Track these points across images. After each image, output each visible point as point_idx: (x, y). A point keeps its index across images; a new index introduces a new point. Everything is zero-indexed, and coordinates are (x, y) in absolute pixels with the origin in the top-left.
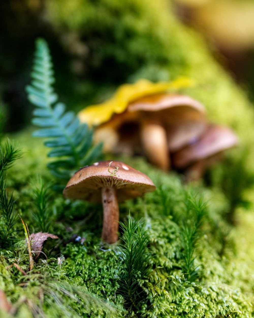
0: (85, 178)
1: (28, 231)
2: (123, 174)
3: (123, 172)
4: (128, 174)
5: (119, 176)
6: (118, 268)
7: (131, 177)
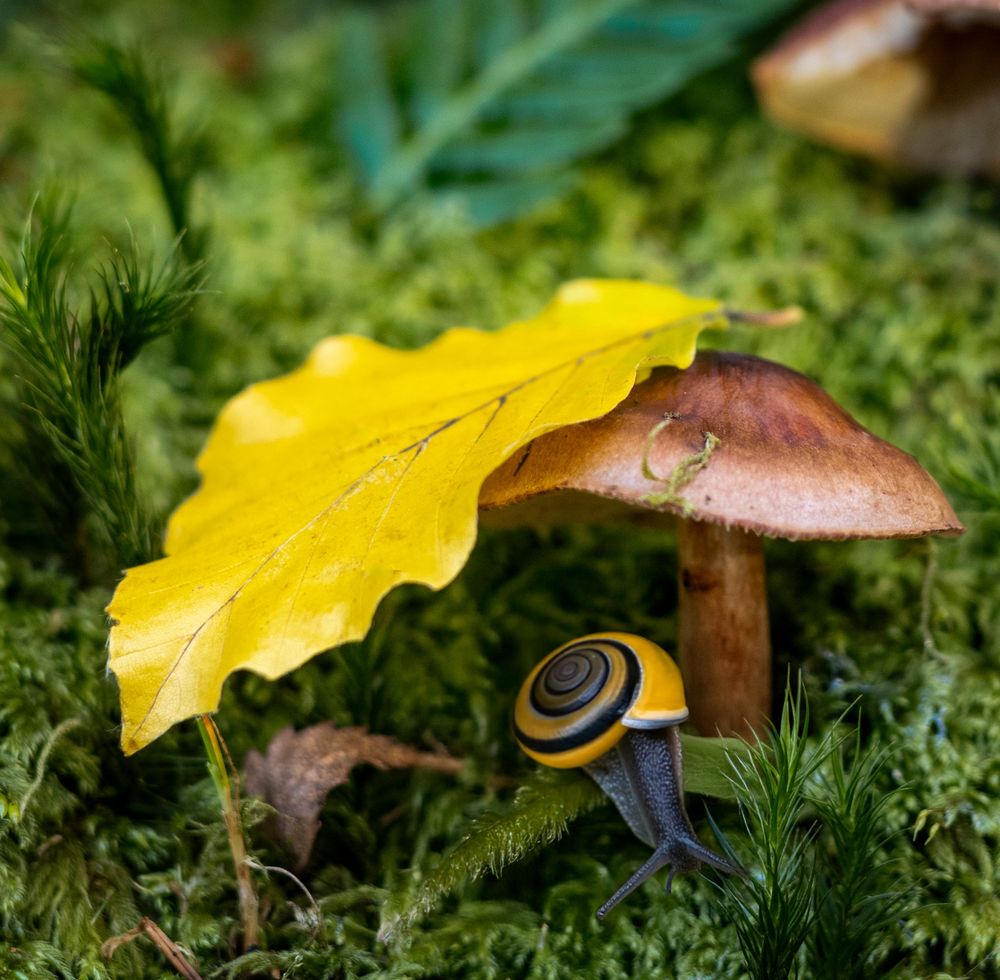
0: (533, 488)
1: (226, 751)
2: (740, 478)
3: (738, 471)
4: (767, 481)
5: (708, 499)
6: (720, 964)
7: (783, 500)
